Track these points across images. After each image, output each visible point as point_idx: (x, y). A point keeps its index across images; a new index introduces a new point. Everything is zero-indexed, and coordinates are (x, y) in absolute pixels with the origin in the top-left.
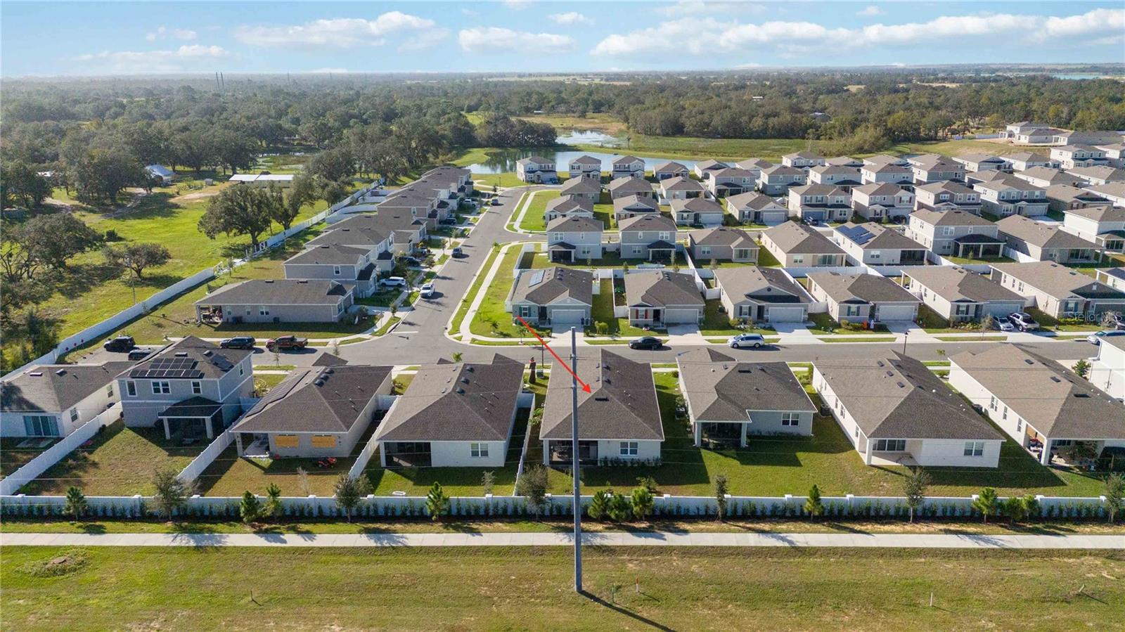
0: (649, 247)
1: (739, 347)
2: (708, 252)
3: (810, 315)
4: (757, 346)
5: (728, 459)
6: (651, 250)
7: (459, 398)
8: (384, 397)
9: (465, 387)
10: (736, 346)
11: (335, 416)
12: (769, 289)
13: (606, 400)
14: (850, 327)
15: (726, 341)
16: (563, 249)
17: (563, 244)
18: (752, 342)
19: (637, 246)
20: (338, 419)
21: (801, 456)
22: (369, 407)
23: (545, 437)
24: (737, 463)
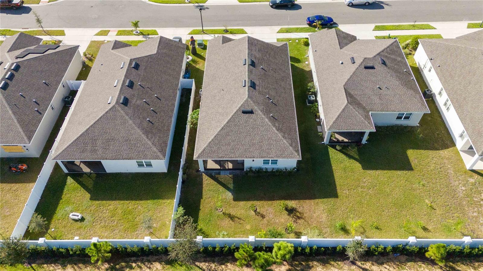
1: (353, 5)
4: (367, 4)
5: (352, 161)
7: (121, 111)
8: (71, 82)
9: (129, 93)
11: (18, 125)
13: (251, 112)
20: (20, 130)
21: (411, 154)
22: (59, 94)
23: (199, 157)
24: (357, 166)
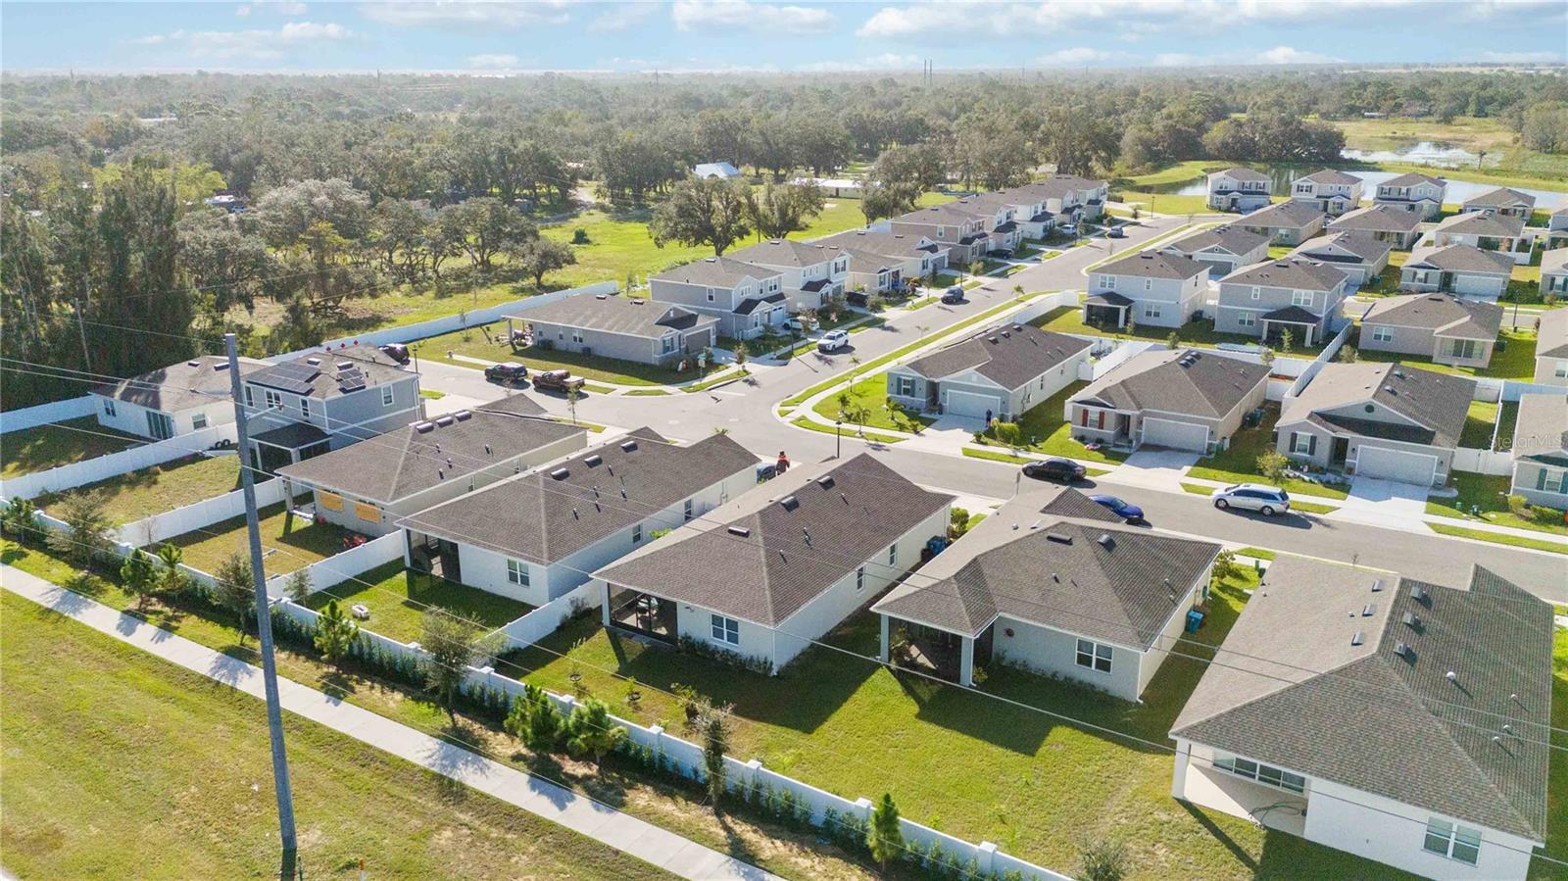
0: (1267, 316)
1: (1228, 508)
2: (1388, 338)
3: (1453, 473)
4: (1267, 512)
5: (907, 699)
6: (1267, 321)
10: (1222, 504)
11: (397, 476)
12: (1370, 409)
13: (745, 534)
14: (1530, 513)
15: (1208, 492)
16: (1106, 304)
17: (1111, 296)
18: (1259, 503)
19: (1249, 312)
20: (394, 482)
